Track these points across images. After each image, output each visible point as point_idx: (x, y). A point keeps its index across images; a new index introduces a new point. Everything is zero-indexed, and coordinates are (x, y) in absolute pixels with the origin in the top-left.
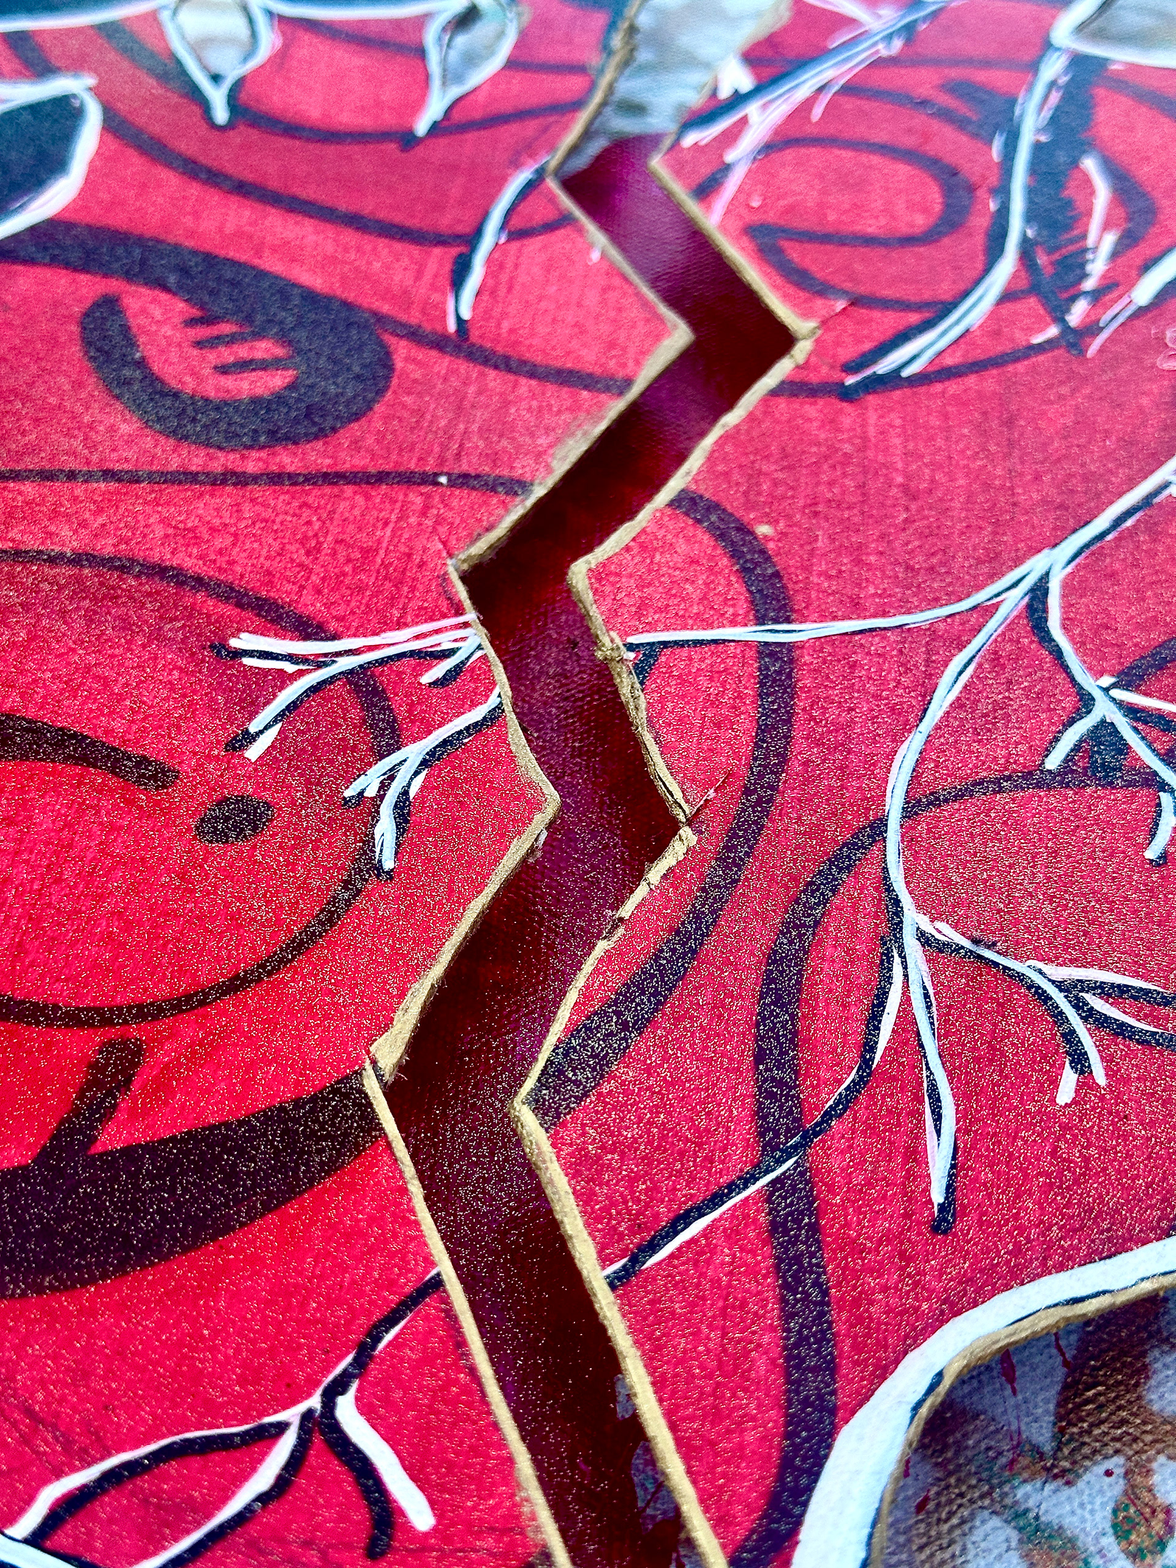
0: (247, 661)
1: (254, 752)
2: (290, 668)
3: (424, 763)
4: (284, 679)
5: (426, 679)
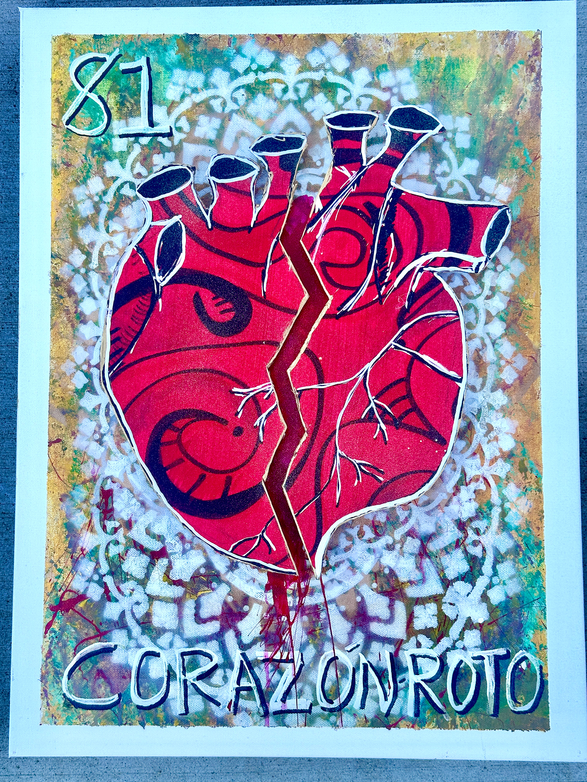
0: (236, 394)
1: (239, 416)
2: (243, 396)
3: (266, 418)
4: (242, 398)
5: (265, 398)
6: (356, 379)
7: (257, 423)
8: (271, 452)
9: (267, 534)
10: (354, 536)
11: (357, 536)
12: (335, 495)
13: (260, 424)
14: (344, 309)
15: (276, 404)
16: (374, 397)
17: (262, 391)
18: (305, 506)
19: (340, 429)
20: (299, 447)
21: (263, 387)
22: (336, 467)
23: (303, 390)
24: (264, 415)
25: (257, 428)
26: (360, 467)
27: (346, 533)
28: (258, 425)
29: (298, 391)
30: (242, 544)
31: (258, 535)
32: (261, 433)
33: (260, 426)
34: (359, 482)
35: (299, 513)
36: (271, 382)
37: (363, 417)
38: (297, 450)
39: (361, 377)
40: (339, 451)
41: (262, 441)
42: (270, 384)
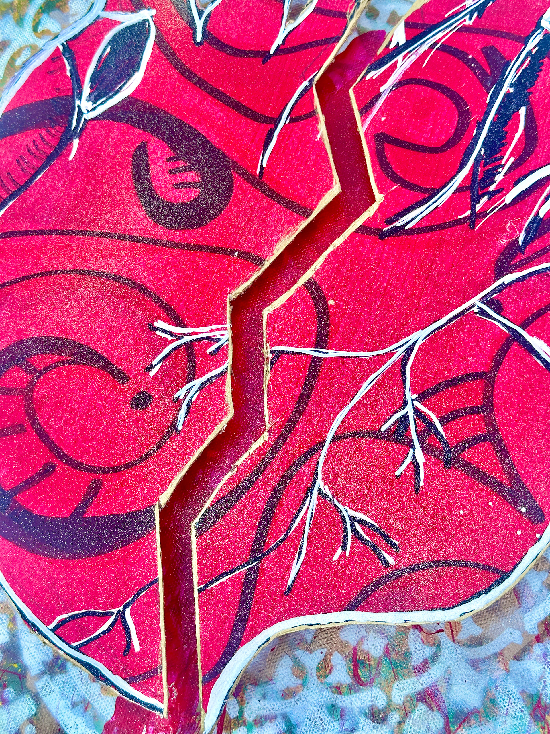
0: (159, 333)
1: (152, 373)
2: (170, 338)
3: (199, 388)
4: (167, 342)
5: (209, 351)
6: (390, 355)
7: (181, 393)
8: (190, 454)
9: (132, 614)
10: (308, 670)
11: (314, 672)
12: (289, 568)
13: (186, 396)
14: (398, 224)
15: (225, 366)
16: (415, 396)
17: (208, 338)
18: (222, 575)
19: (333, 441)
20: (245, 456)
21: (211, 331)
22: (306, 514)
23: (283, 352)
24: (198, 382)
25: (179, 402)
26: (353, 526)
27: (295, 658)
28: (181, 397)
29: (272, 352)
30: (79, 620)
31: (115, 611)
32: (182, 413)
33: (184, 399)
34: (343, 555)
35: (206, 586)
36: (228, 325)
37: (384, 429)
38: (239, 462)
39: (401, 352)
40: (320, 483)
41: (180, 428)
42: (225, 329)
